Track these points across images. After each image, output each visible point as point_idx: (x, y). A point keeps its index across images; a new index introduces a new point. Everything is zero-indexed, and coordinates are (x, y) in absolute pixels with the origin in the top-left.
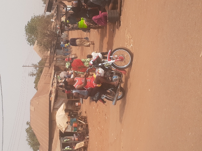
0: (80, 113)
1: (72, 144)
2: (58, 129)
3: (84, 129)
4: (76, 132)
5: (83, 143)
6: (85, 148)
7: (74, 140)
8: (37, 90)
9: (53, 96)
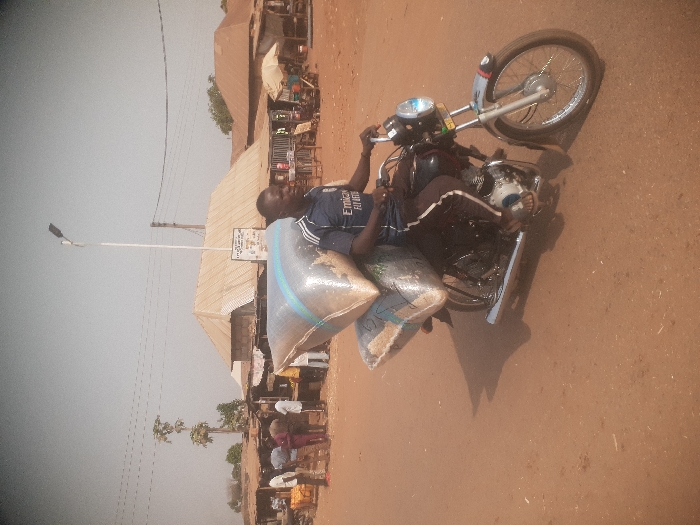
0: (307, 68)
1: (290, 125)
2: (266, 95)
3: (312, 98)
4: (297, 102)
5: (309, 124)
6: (312, 134)
7: (294, 117)
8: (226, 11)
9: (257, 26)
